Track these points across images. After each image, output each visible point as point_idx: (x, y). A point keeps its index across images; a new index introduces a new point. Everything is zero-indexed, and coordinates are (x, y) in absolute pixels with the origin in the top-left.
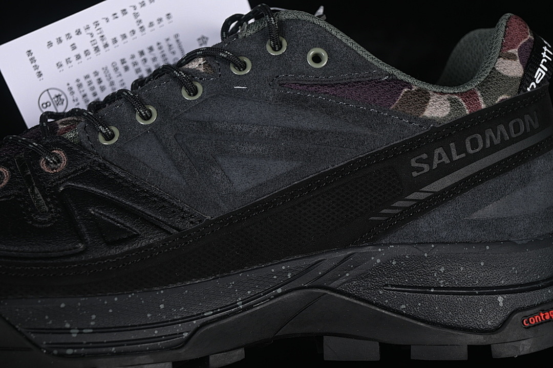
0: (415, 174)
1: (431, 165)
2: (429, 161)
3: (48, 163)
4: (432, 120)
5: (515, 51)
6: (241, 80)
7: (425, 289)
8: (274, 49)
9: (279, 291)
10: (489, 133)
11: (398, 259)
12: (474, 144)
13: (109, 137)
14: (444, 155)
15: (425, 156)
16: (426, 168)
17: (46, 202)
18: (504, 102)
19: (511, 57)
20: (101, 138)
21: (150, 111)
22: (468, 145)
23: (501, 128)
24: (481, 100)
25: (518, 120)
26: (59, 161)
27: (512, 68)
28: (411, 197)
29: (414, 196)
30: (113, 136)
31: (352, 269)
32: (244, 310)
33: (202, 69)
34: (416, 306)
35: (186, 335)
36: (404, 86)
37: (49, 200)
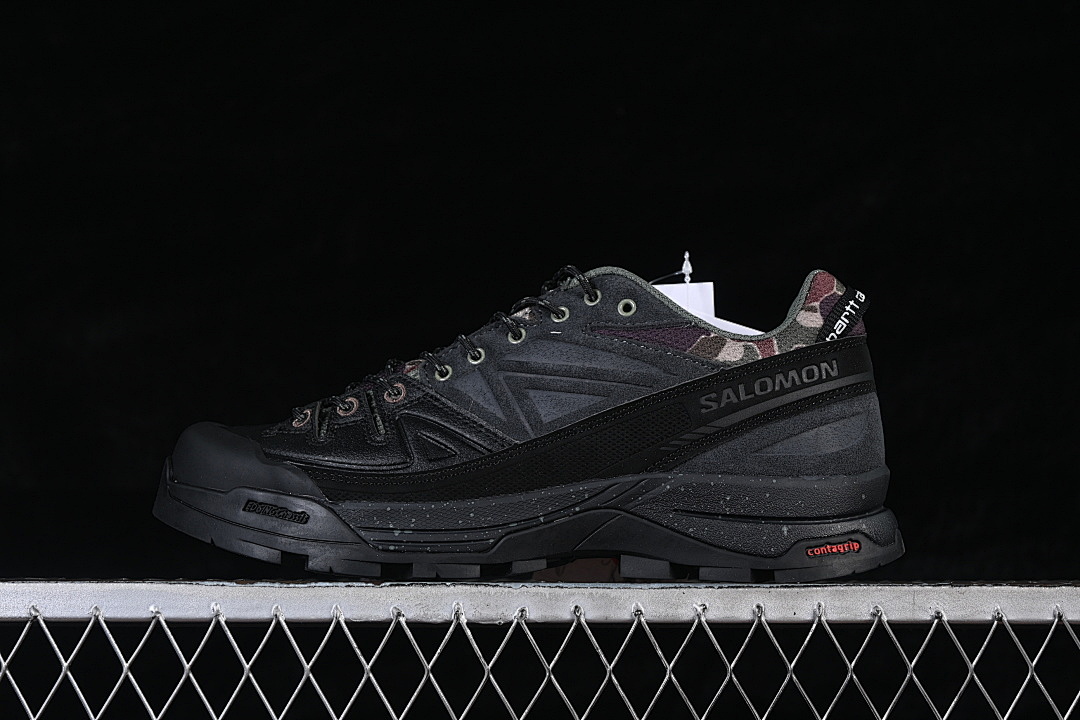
0: (704, 411)
1: (720, 404)
2: (718, 400)
3: (390, 395)
4: (724, 364)
5: (816, 304)
6: (558, 327)
7: (712, 515)
8: (591, 301)
9: (577, 509)
10: (780, 377)
11: (686, 486)
12: (763, 387)
13: (442, 375)
14: (732, 395)
15: (713, 395)
16: (715, 406)
17: (385, 427)
18: (798, 350)
19: (813, 310)
20: (437, 376)
21: (479, 352)
22: (757, 387)
23: (793, 374)
24: (776, 347)
25: (814, 367)
26: (399, 393)
27: (812, 320)
28: (699, 430)
29: (702, 430)
30: (447, 372)
31: (644, 493)
32: (545, 523)
33: (527, 318)
34: (703, 530)
35: (492, 541)
36: (703, 333)
37: (387, 424)
